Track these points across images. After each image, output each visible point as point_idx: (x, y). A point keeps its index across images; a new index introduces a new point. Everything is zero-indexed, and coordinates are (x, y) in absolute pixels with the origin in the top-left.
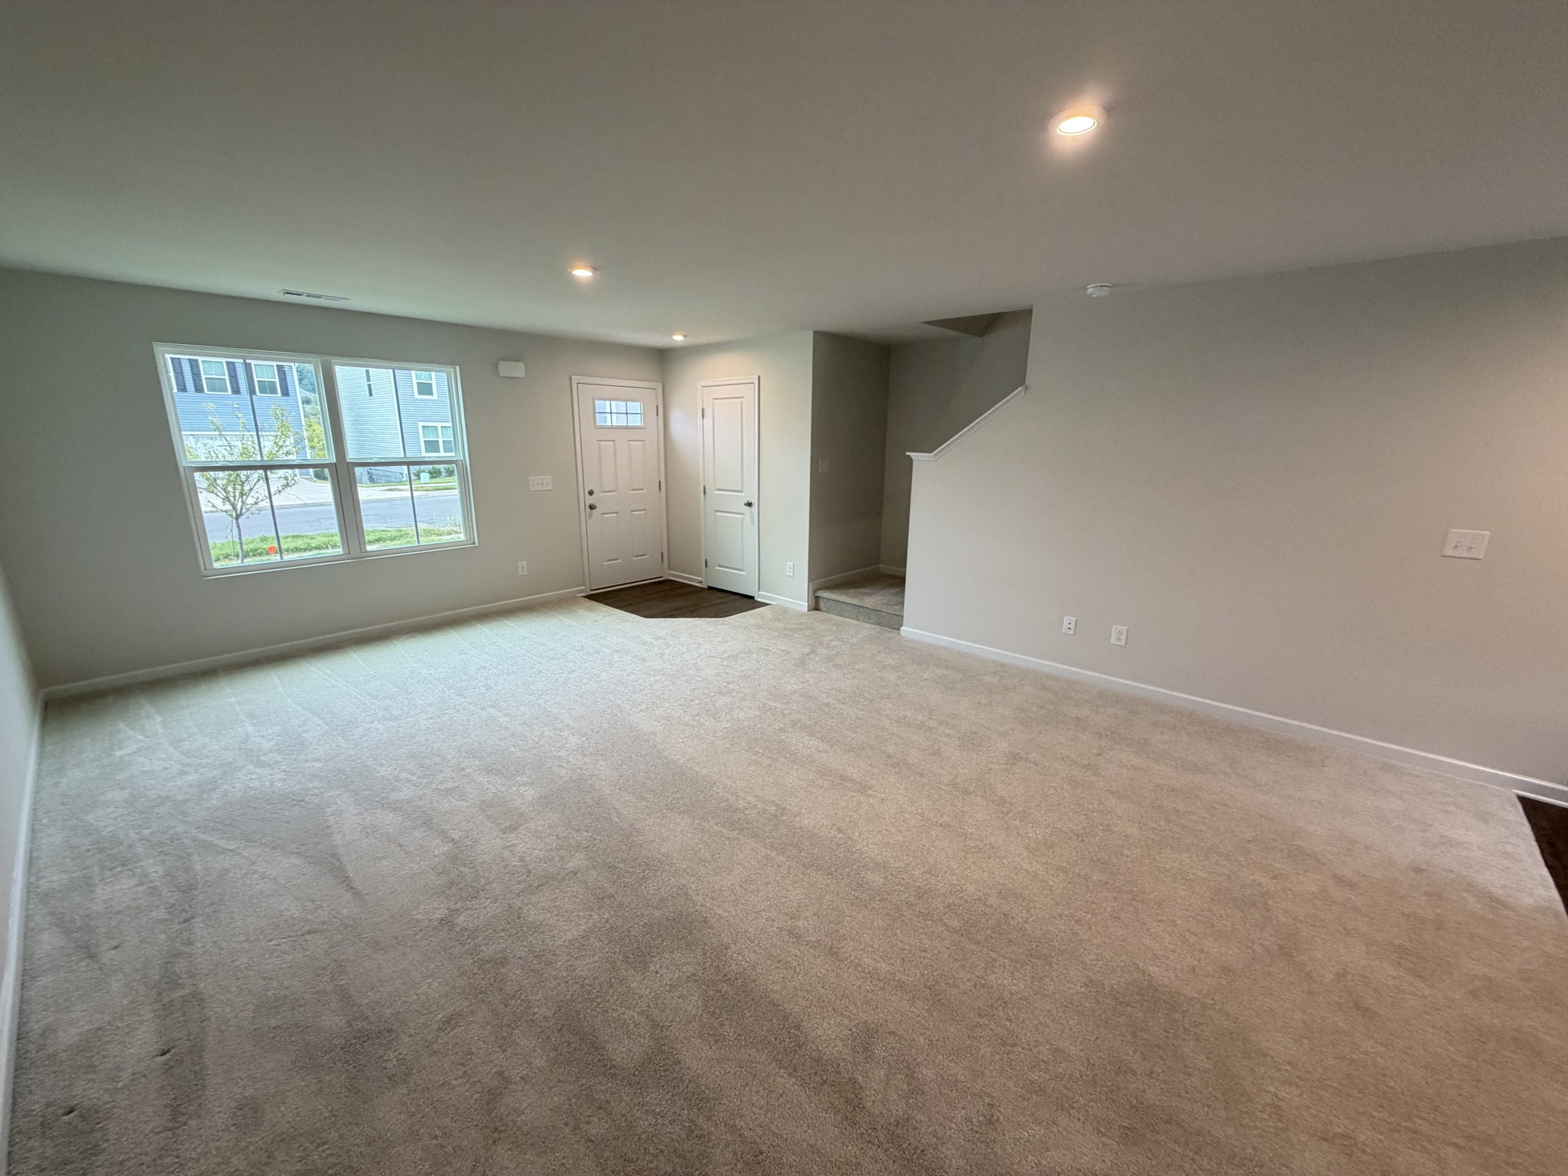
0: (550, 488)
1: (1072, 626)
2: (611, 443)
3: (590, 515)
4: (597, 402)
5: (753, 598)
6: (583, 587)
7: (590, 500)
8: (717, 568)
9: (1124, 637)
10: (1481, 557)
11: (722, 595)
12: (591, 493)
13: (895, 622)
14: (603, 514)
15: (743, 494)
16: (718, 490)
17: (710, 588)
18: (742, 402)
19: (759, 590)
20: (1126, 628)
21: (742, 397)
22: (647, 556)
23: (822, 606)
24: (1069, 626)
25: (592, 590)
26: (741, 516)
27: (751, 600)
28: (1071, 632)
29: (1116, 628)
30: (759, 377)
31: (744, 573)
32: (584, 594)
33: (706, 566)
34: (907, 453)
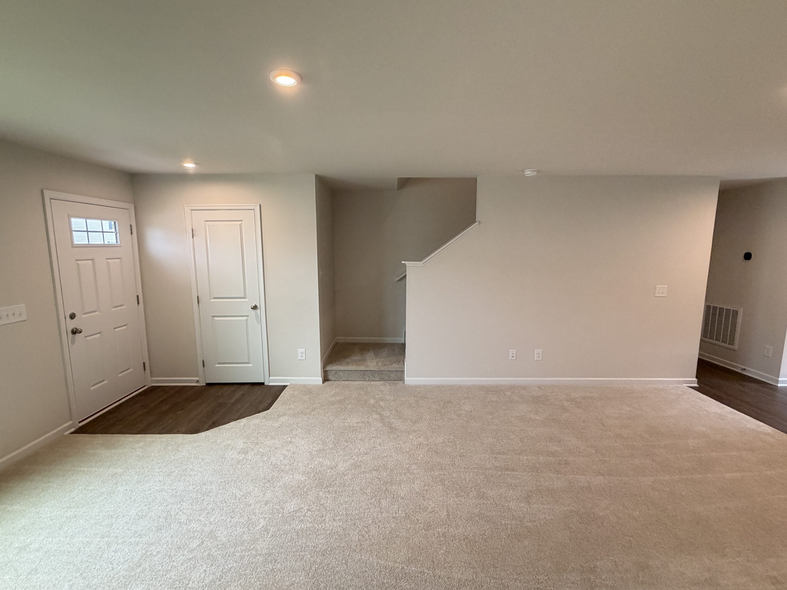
0: (24, 317)
1: (514, 355)
2: (90, 262)
3: (73, 342)
4: (73, 220)
5: (263, 384)
6: (71, 422)
7: (72, 324)
8: (217, 365)
9: (541, 356)
10: (666, 296)
11: (226, 388)
12: (72, 316)
13: (400, 376)
14: (86, 337)
15: (247, 300)
16: (214, 298)
17: (209, 385)
18: (240, 225)
19: (269, 377)
20: (541, 350)
21: (242, 221)
22: (131, 370)
23: (330, 377)
24: (513, 355)
25: (80, 422)
26: (245, 318)
27: (263, 386)
28: (514, 358)
29: (536, 351)
30: (260, 205)
31: (251, 365)
32: (73, 430)
33: (204, 366)
34: (403, 262)
